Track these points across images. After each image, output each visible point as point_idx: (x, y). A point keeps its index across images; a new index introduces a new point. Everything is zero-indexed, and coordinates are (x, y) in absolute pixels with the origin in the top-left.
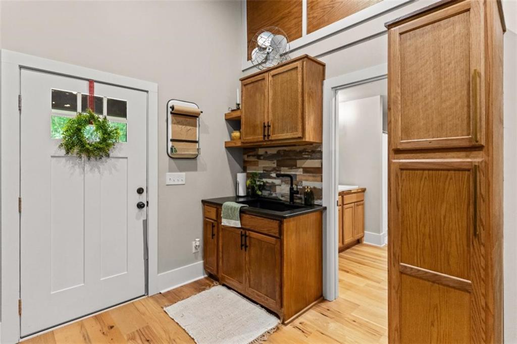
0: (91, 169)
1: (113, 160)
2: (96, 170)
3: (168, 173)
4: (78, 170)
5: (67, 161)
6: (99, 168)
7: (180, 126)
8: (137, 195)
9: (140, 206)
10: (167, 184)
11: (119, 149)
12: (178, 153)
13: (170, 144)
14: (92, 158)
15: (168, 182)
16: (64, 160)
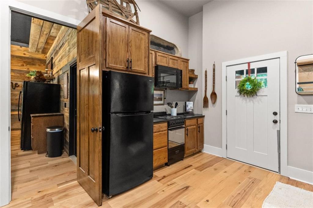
0: (249, 101)
1: (260, 97)
2: (252, 102)
3: (296, 105)
4: (244, 101)
5: (241, 97)
6: (253, 101)
7: (307, 73)
8: (273, 116)
9: (275, 122)
10: (296, 111)
11: (262, 91)
12: (304, 91)
13: (298, 86)
14: (249, 96)
15: (296, 110)
16: (239, 97)
